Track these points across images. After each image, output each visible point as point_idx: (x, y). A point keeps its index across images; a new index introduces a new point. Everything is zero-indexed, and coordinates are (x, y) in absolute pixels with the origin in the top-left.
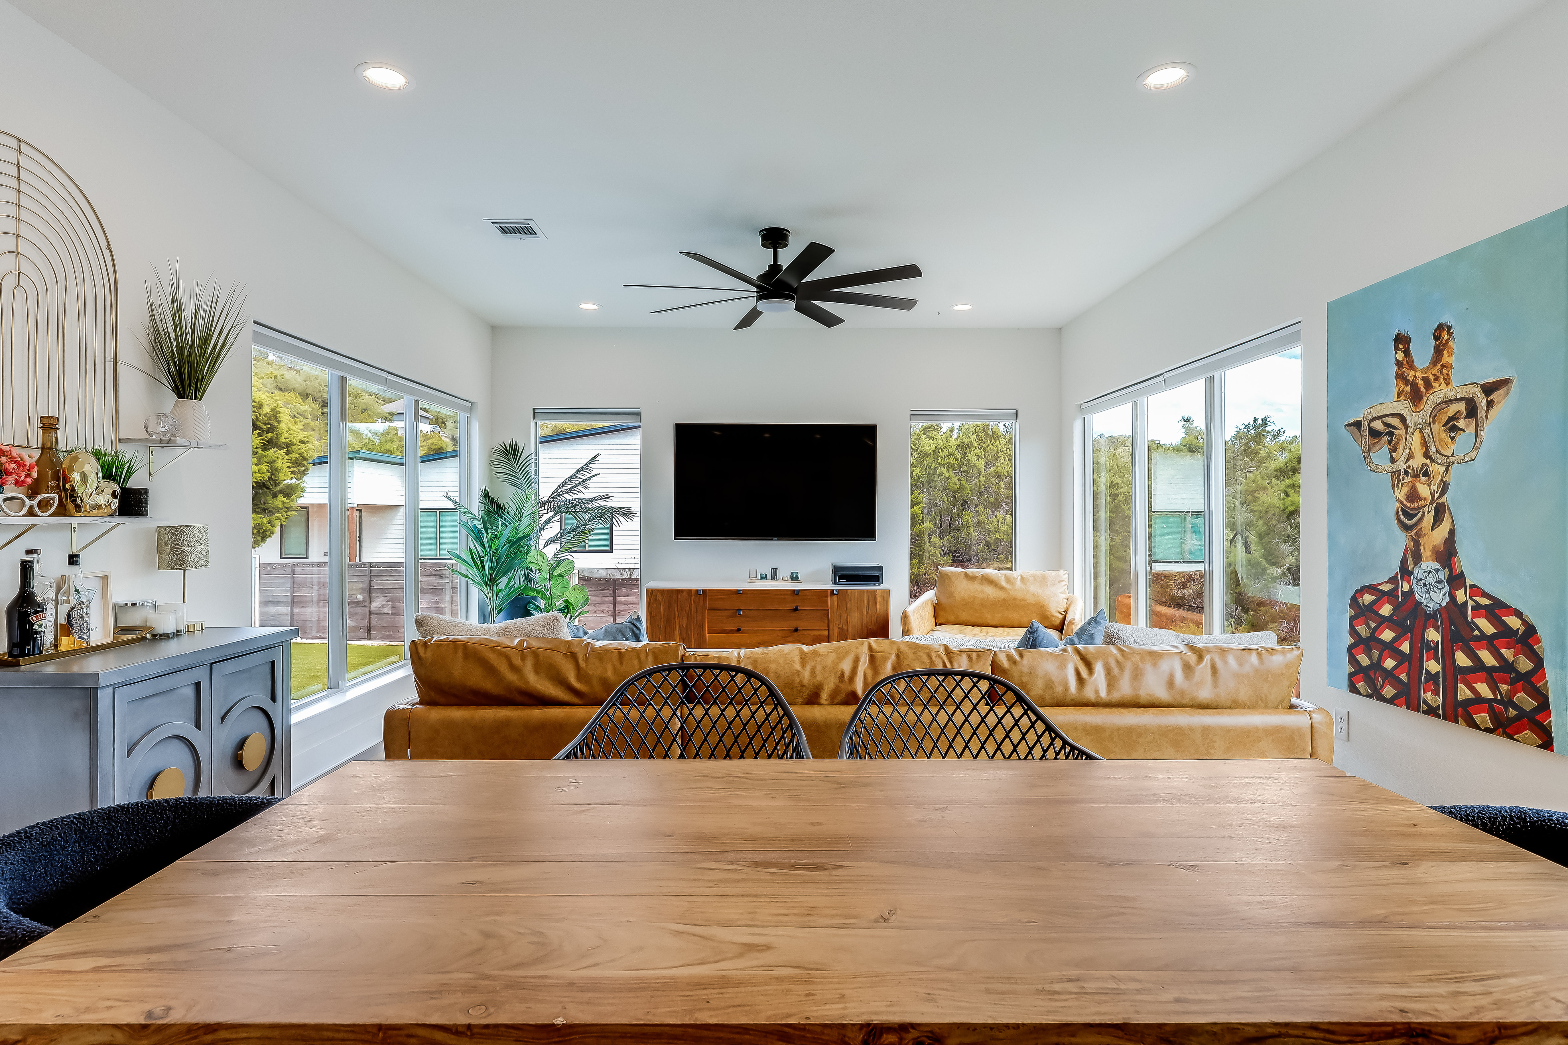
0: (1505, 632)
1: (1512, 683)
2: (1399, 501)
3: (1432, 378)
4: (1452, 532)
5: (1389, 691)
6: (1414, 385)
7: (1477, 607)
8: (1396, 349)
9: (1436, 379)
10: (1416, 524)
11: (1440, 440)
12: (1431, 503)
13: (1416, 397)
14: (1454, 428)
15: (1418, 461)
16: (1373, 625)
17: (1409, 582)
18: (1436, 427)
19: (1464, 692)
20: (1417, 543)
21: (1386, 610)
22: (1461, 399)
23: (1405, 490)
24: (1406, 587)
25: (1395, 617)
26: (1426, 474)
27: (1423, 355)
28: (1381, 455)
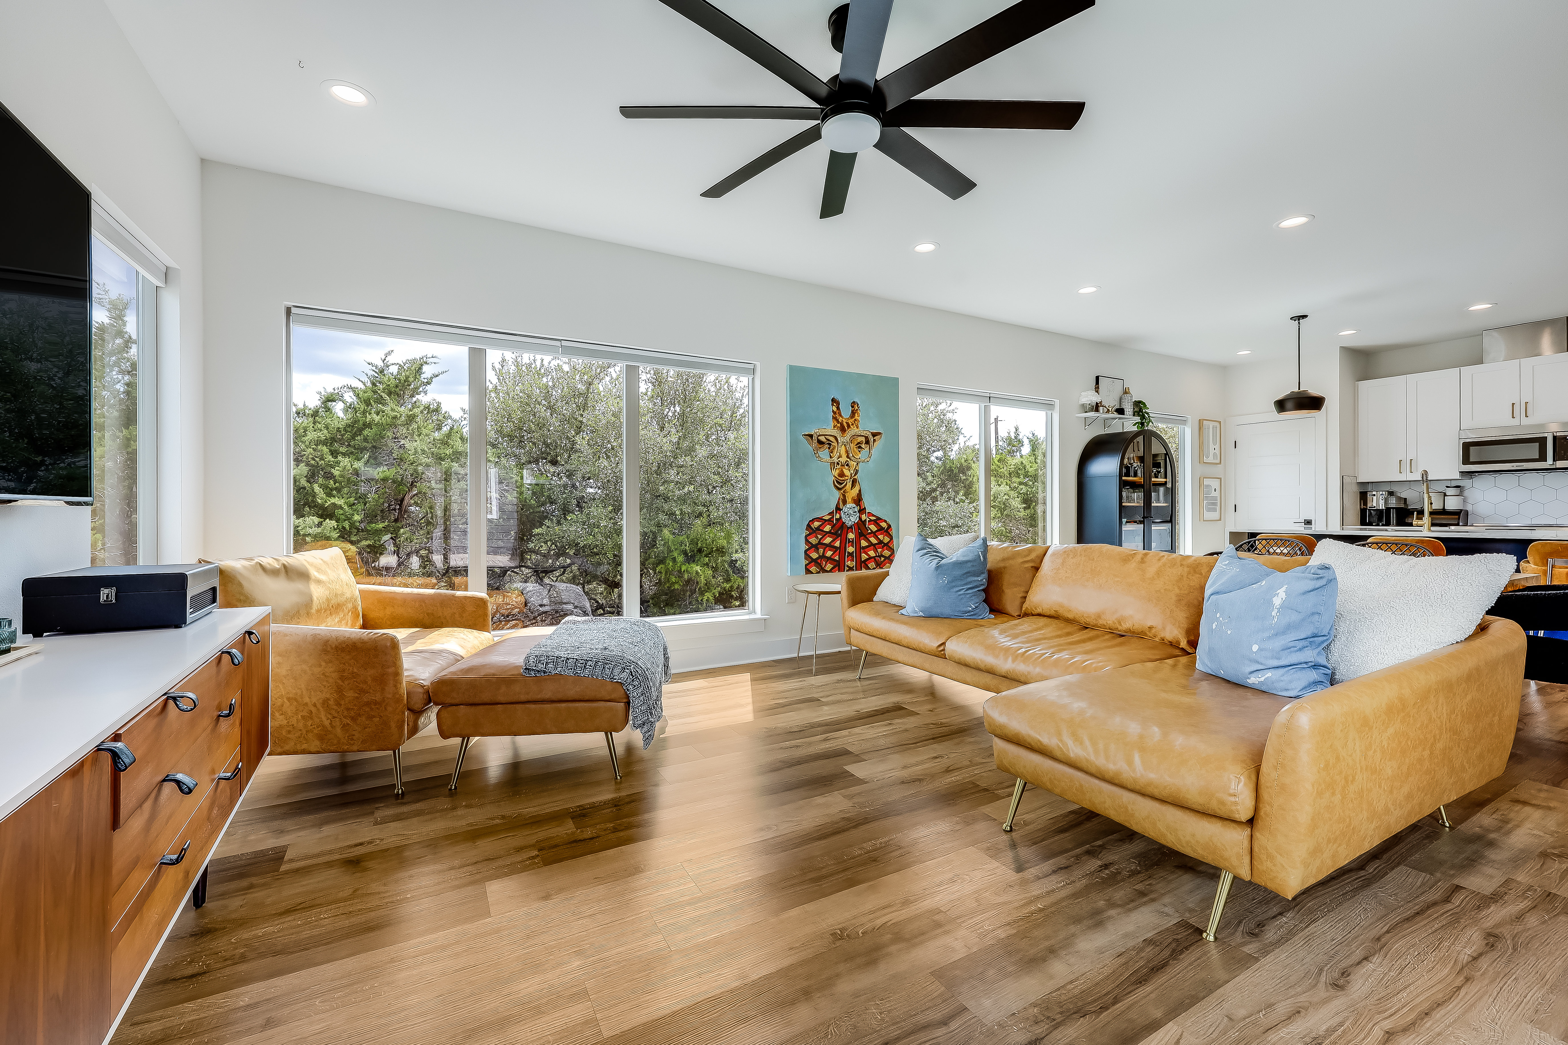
0: (881, 529)
1: (883, 547)
2: (834, 476)
3: (850, 423)
4: (860, 491)
5: (829, 567)
6: (842, 424)
7: (870, 521)
8: (833, 405)
9: (852, 425)
10: (843, 487)
11: (854, 451)
12: (851, 478)
13: (843, 430)
14: (860, 447)
15: (844, 459)
16: (820, 537)
17: (840, 514)
18: (852, 445)
19: (864, 557)
20: (844, 496)
21: (827, 528)
22: (863, 436)
23: (838, 471)
24: (838, 516)
25: (832, 531)
26: (847, 465)
27: (846, 412)
28: (824, 453)
